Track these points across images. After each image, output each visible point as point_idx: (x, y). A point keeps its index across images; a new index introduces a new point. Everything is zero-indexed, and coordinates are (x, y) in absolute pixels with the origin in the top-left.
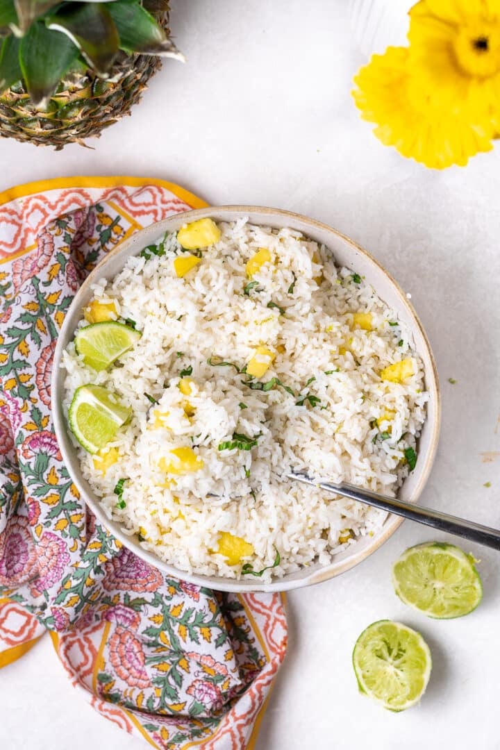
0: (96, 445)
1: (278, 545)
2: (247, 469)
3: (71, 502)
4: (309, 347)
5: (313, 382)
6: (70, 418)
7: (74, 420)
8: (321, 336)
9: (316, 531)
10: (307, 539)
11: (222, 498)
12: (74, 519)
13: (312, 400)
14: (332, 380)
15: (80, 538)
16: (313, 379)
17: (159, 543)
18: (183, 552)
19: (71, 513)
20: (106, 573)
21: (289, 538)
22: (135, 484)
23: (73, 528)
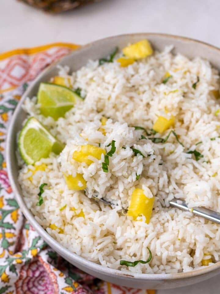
0: (33, 159)
1: (152, 248)
2: (138, 175)
3: (8, 223)
4: (201, 121)
5: (200, 144)
6: (19, 138)
7: (22, 141)
8: (211, 116)
9: (183, 247)
10: (176, 250)
11: (116, 207)
12: (7, 235)
13: (197, 155)
14: (214, 144)
15: (8, 251)
16: (201, 142)
17: (62, 231)
18: (78, 241)
19: (7, 231)
20: (19, 275)
21: (161, 245)
22: (54, 189)
23: (5, 242)
